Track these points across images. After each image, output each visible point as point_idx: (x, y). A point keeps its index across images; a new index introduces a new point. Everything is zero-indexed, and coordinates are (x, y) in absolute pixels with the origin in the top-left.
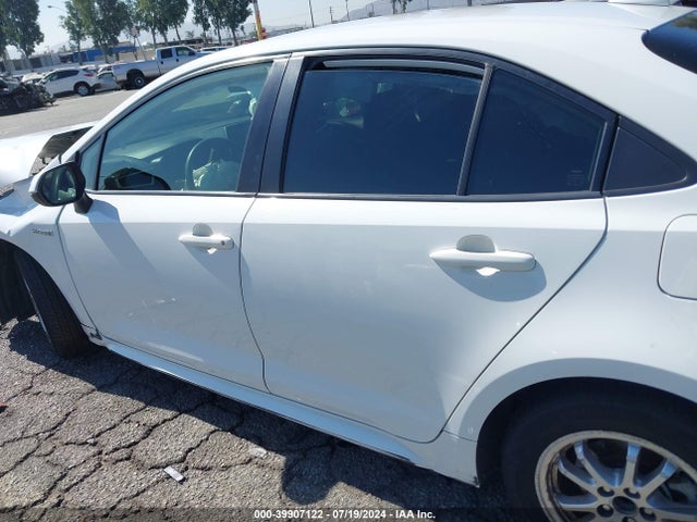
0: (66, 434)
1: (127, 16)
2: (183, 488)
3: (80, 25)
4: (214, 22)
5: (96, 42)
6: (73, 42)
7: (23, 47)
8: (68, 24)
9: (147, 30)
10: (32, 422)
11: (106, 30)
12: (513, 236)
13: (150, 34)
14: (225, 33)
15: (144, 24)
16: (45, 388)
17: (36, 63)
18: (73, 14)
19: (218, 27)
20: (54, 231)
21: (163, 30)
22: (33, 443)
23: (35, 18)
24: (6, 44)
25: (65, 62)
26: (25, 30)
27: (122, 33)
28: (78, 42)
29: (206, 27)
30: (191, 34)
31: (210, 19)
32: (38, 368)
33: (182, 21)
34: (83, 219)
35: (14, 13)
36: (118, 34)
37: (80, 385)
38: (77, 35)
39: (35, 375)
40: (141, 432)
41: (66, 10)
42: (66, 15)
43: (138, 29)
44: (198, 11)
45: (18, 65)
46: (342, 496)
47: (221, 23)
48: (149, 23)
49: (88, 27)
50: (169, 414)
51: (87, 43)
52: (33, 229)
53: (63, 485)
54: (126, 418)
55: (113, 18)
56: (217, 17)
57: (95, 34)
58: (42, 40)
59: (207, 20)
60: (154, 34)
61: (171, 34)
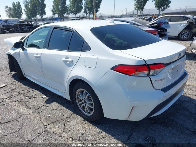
0: (15, 90)
1: (67, 10)
2: (29, 100)
3: (55, 11)
4: (89, 13)
5: (58, 16)
6: (53, 15)
7: (41, 16)
8: (52, 11)
9: (71, 13)
10: (10, 88)
11: (62, 13)
12: (72, 57)
13: (72, 14)
14: (91, 16)
15: (71, 12)
16: (15, 84)
17: (43, 20)
18: (54, 8)
19: (90, 14)
20: (18, 54)
21: (76, 14)
22: (9, 91)
23: (45, 9)
24: (37, 15)
25: (50, 20)
26: (42, 12)
27: (65, 14)
28: (54, 15)
29: (87, 14)
30: (84, 15)
31: (88, 12)
32: (15, 80)
33: (81, 12)
34: (23, 52)
35: (40, 7)
36: (64, 14)
37: (21, 84)
38: (54, 14)
39: (14, 82)
40: (27, 92)
41: (52, 7)
42: (52, 8)
43: (69, 13)
44: (85, 10)
45: (39, 20)
46: (55, 105)
47: (91, 13)
48: (72, 12)
49: (57, 12)
50: (33, 90)
51: (56, 16)
52: (16, 53)
53: (11, 97)
54: (26, 90)
55: (64, 10)
56: (90, 11)
57: (58, 14)
58: (45, 14)
59: (87, 12)
60: (73, 15)
61: (78, 15)
